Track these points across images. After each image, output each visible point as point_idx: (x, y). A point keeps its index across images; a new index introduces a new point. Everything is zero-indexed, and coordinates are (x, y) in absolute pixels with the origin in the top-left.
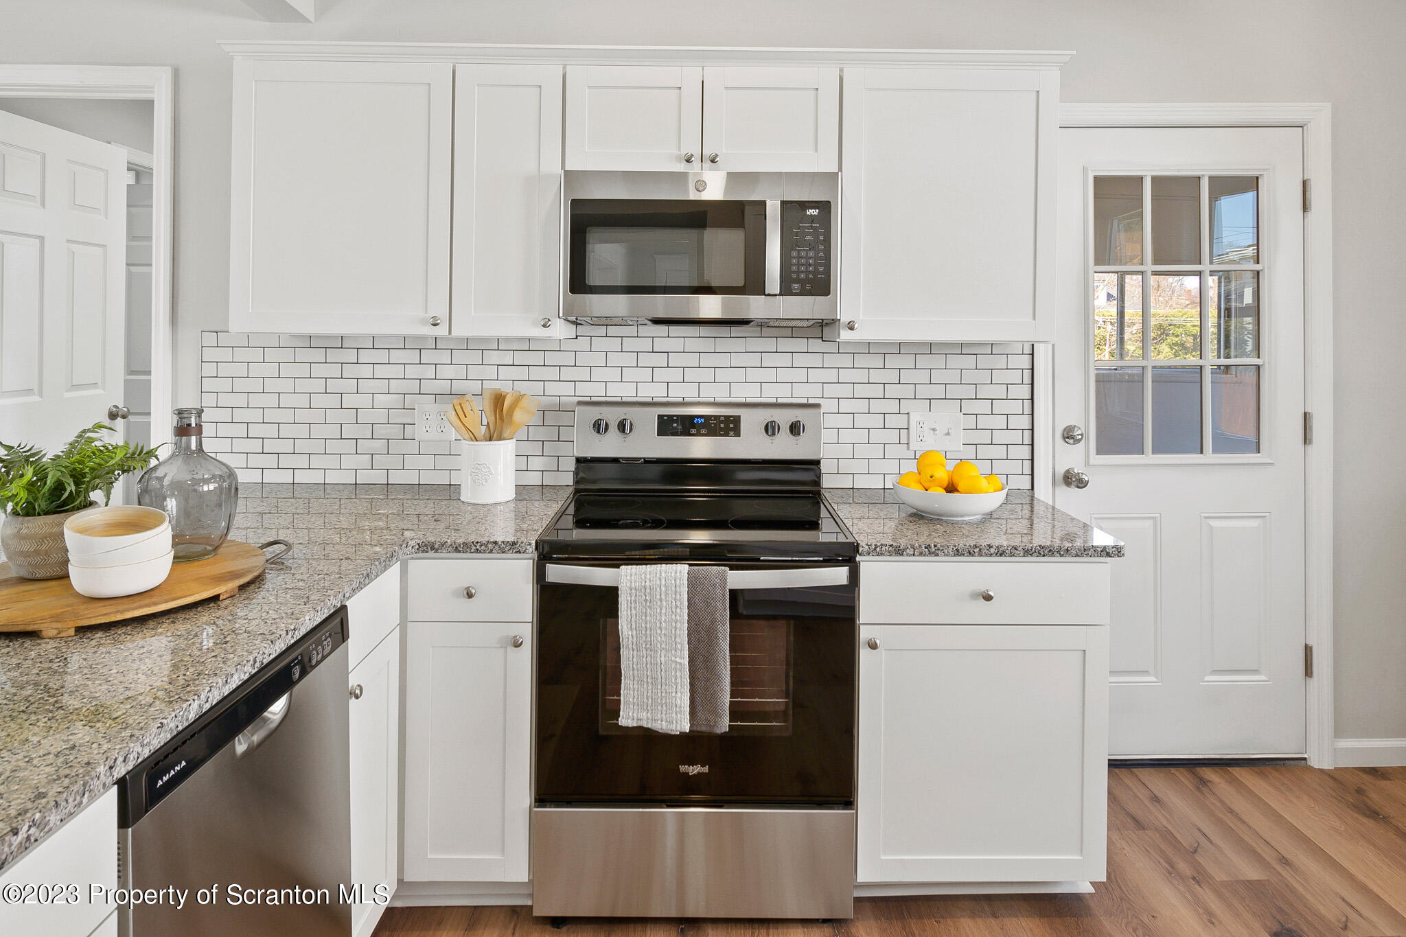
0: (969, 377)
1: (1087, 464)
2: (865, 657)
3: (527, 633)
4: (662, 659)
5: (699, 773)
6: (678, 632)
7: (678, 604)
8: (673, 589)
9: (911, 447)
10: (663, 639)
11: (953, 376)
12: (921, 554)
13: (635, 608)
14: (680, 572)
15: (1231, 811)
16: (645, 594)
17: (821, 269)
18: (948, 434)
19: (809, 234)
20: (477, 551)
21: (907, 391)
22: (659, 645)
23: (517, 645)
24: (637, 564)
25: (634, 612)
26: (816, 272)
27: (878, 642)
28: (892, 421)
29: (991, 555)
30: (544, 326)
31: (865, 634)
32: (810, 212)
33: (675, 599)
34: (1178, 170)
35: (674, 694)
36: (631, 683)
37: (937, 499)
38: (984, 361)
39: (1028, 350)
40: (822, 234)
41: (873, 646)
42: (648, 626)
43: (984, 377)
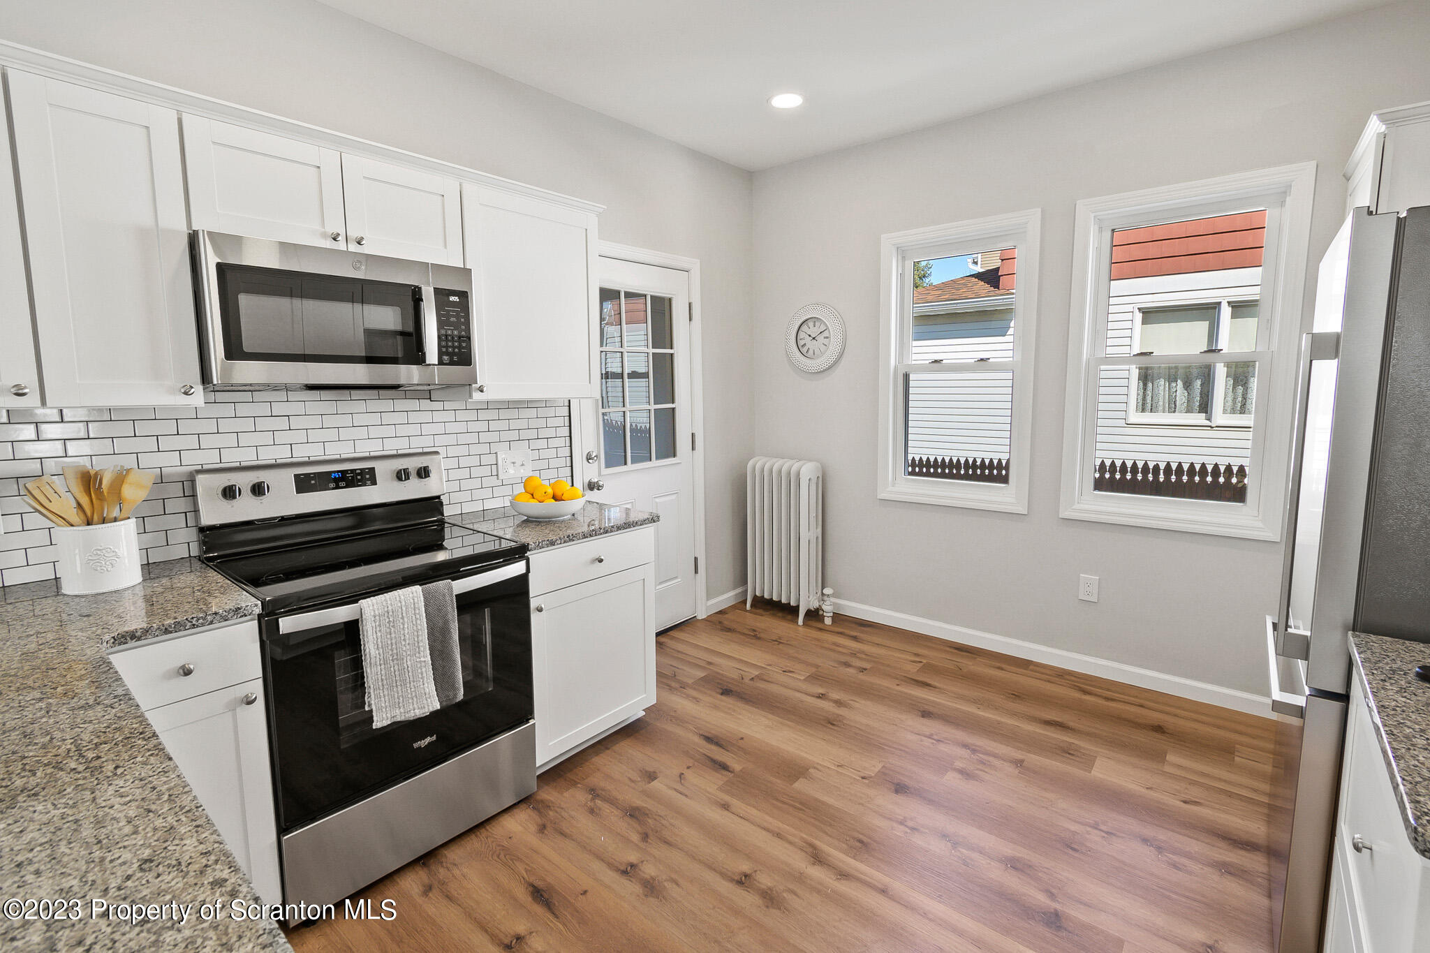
0: (533, 424)
1: (600, 474)
2: (535, 618)
3: (257, 689)
4: (409, 663)
5: (429, 743)
6: (420, 638)
7: (418, 616)
8: (412, 606)
9: (500, 477)
10: (408, 647)
11: (523, 424)
12: (565, 542)
13: (380, 631)
14: (416, 592)
15: (679, 652)
16: (388, 617)
17: (464, 345)
18: (523, 465)
19: (453, 316)
20: (194, 626)
21: (493, 437)
22: (404, 654)
23: (250, 703)
24: (374, 596)
25: (379, 634)
26: (460, 347)
27: (543, 606)
28: (485, 460)
29: (601, 534)
30: (186, 393)
31: (534, 603)
32: (452, 298)
33: (415, 614)
34: (637, 290)
35: (422, 686)
36: (381, 691)
37: (550, 507)
38: (542, 412)
39: (567, 404)
40: (463, 317)
41: (540, 610)
42: (394, 641)
43: (542, 423)
